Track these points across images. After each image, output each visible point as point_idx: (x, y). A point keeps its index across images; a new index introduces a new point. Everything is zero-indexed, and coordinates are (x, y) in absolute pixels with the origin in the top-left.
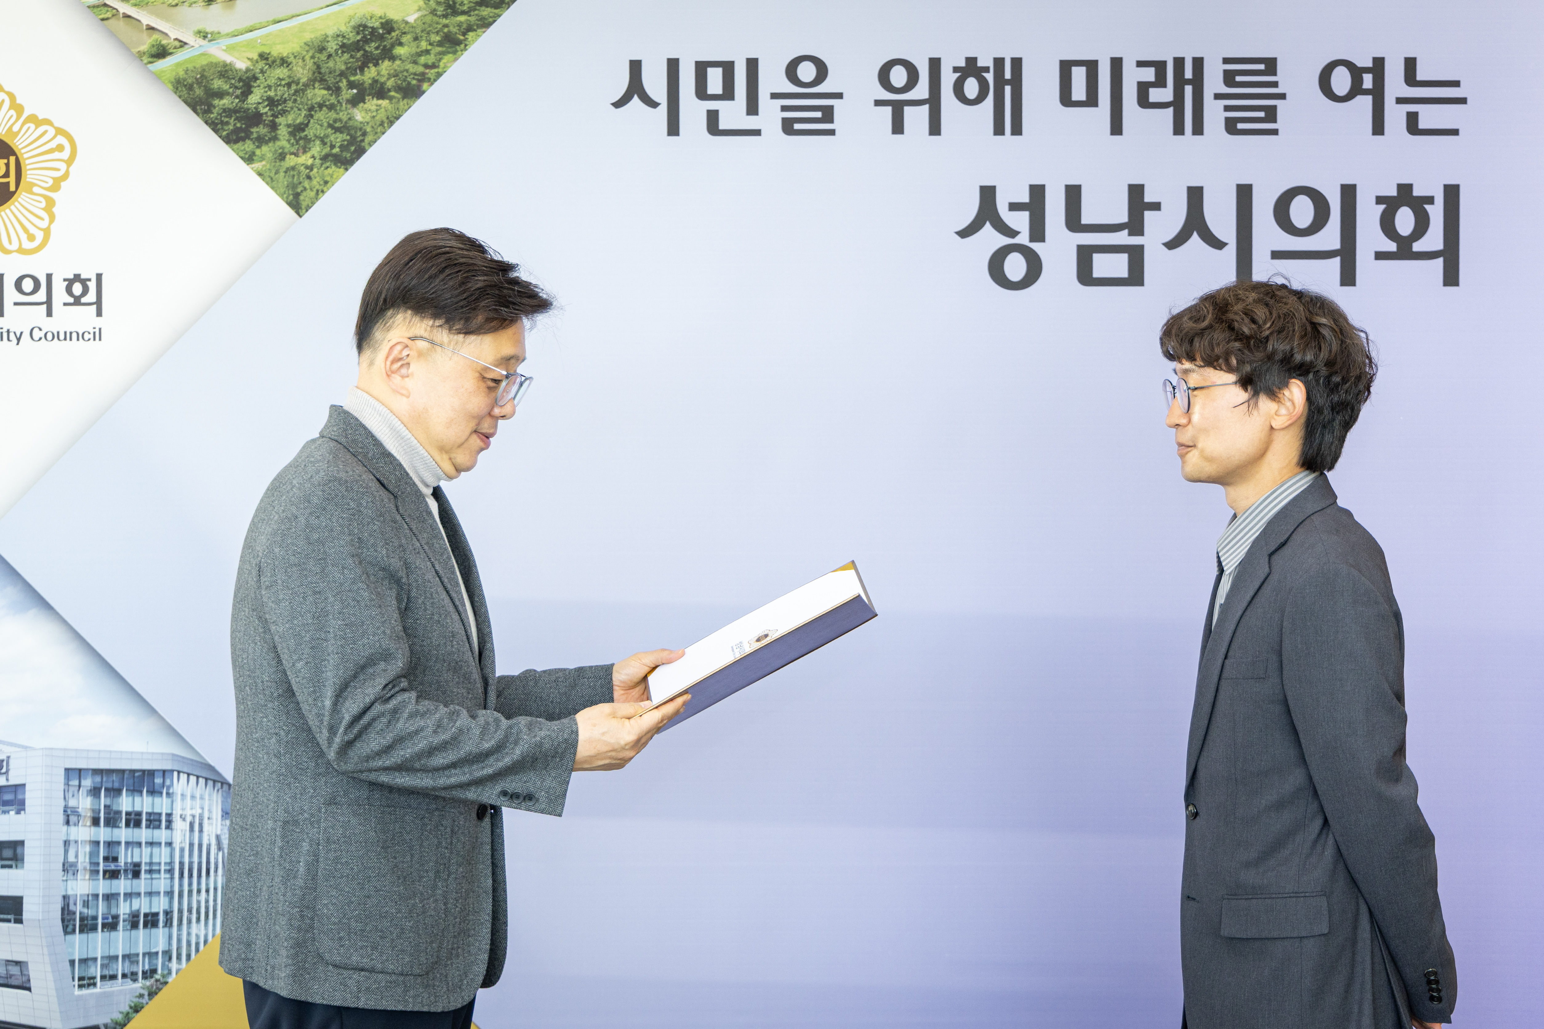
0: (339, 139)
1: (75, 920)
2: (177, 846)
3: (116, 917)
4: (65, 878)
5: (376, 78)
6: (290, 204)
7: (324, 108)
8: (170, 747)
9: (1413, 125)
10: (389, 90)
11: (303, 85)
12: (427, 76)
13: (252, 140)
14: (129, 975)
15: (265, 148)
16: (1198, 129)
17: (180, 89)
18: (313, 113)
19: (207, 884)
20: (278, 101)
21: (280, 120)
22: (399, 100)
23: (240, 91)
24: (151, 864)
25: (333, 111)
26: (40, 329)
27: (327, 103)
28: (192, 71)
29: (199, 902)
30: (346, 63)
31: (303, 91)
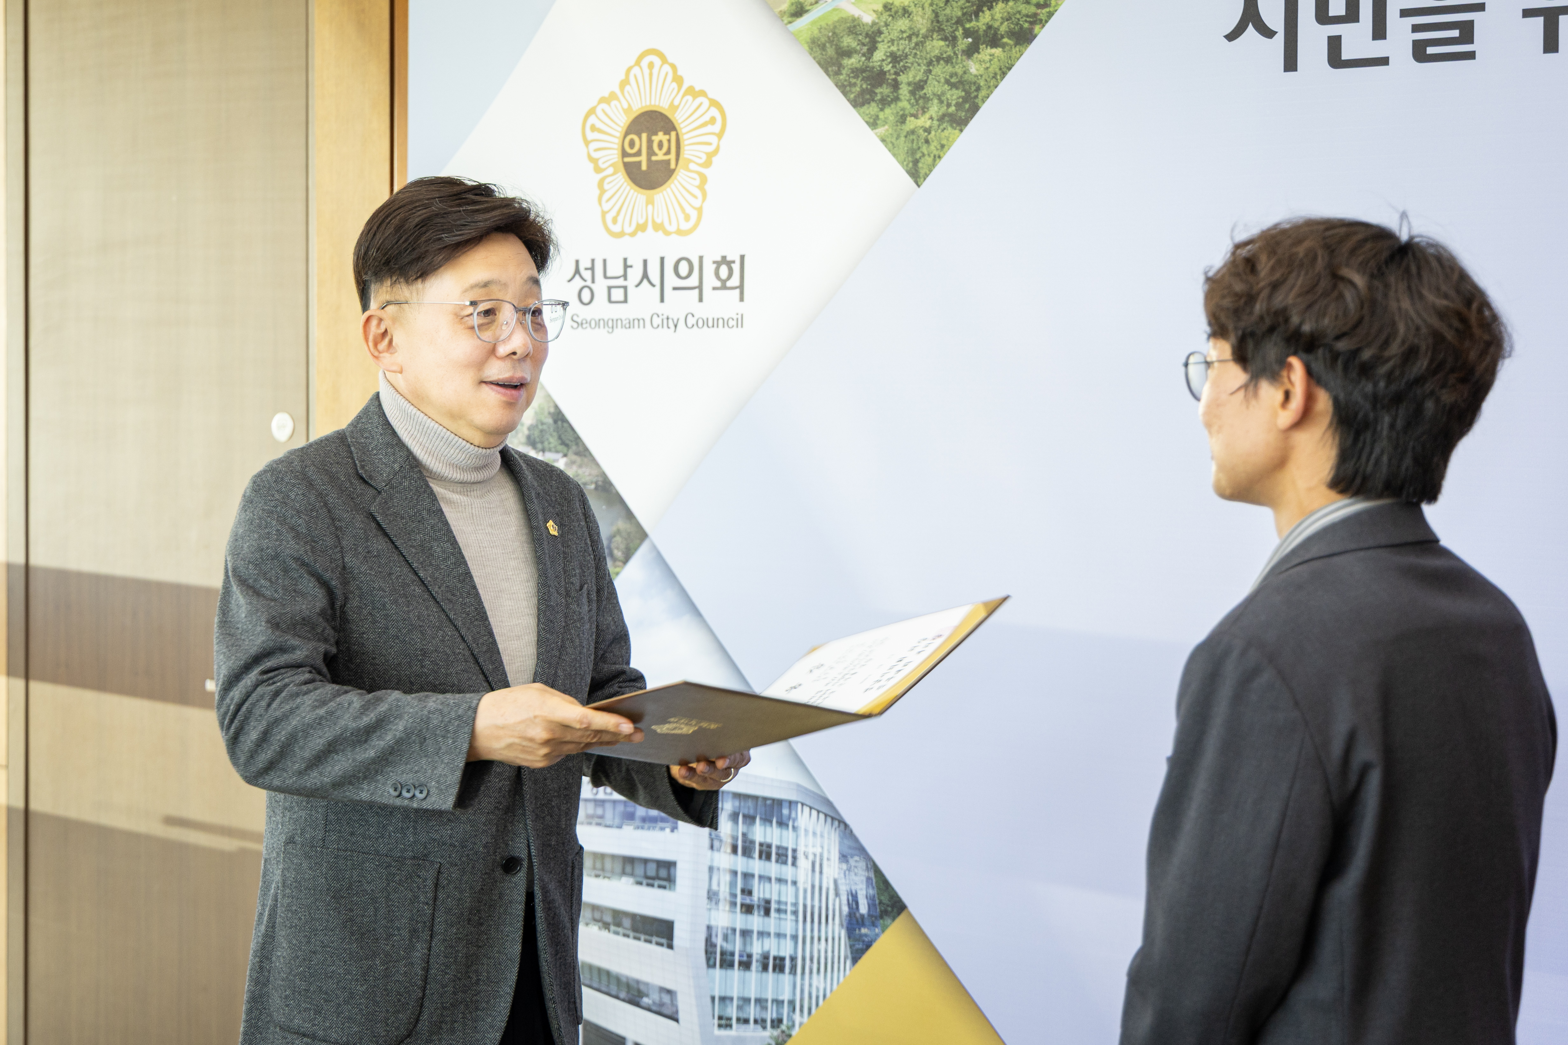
0: (954, 95)
1: (715, 953)
2: (801, 885)
3: (750, 956)
4: (709, 907)
5: (990, 23)
6: (908, 172)
7: (942, 62)
8: (796, 777)
10: (1002, 37)
11: (923, 37)
12: (1039, 17)
13: (876, 101)
14: (760, 1021)
15: (888, 111)
17: (814, 49)
18: (931, 68)
19: (826, 933)
20: (900, 56)
21: (902, 78)
22: (1011, 48)
23: (866, 48)
24: (779, 902)
25: (949, 64)
26: (693, 316)
27: (945, 56)
28: (825, 29)
29: (819, 951)
30: (962, 8)
31: (923, 43)
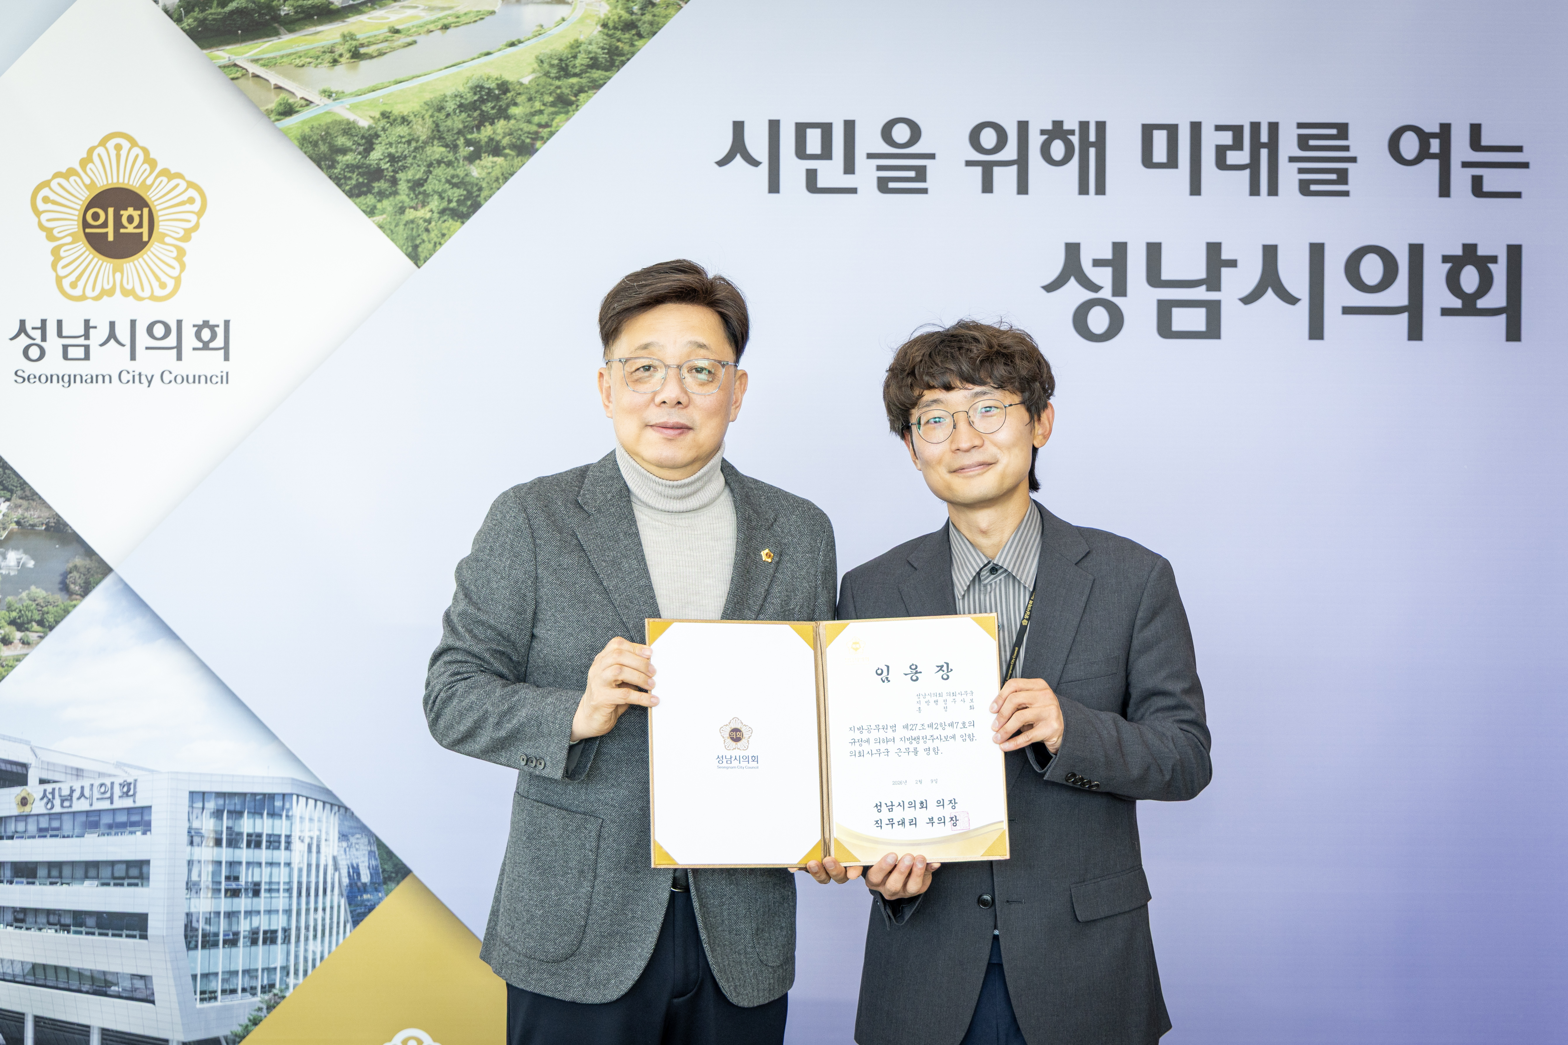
0: (456, 194)
1: (197, 936)
2: (295, 867)
3: (236, 934)
4: (188, 896)
5: (492, 136)
6: (409, 255)
7: (443, 165)
8: (290, 772)
9: (1477, 188)
10: (504, 148)
11: (423, 143)
12: (540, 135)
13: (373, 194)
14: (249, 989)
15: (386, 202)
16: (1273, 190)
17: (305, 145)
18: (431, 169)
19: (324, 903)
20: (398, 157)
21: (401, 175)
22: (513, 158)
23: (362, 147)
24: (270, 883)
25: (450, 167)
26: (171, 373)
27: (445, 160)
28: (317, 128)
29: (315, 920)
30: (463, 122)
31: (423, 148)
